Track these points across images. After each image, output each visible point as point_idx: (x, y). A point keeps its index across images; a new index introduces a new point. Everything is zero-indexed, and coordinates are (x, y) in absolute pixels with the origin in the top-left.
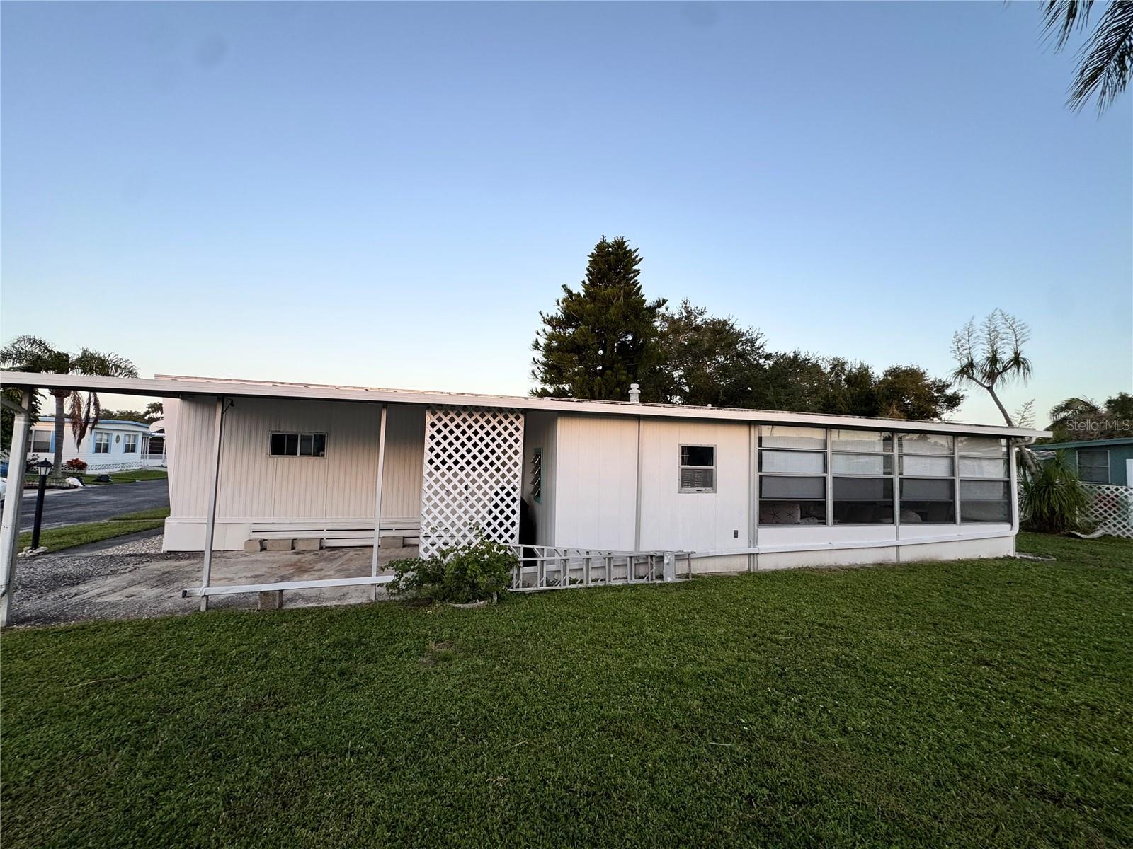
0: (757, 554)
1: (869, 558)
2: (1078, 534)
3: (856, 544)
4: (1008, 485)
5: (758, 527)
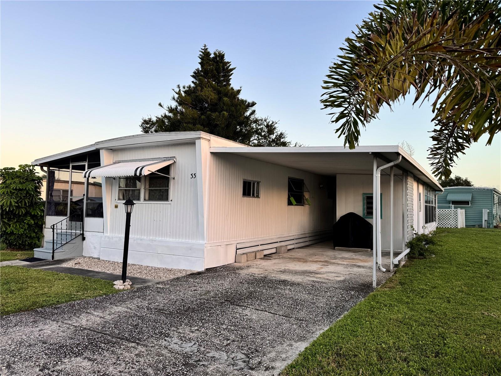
5: (425, 224)
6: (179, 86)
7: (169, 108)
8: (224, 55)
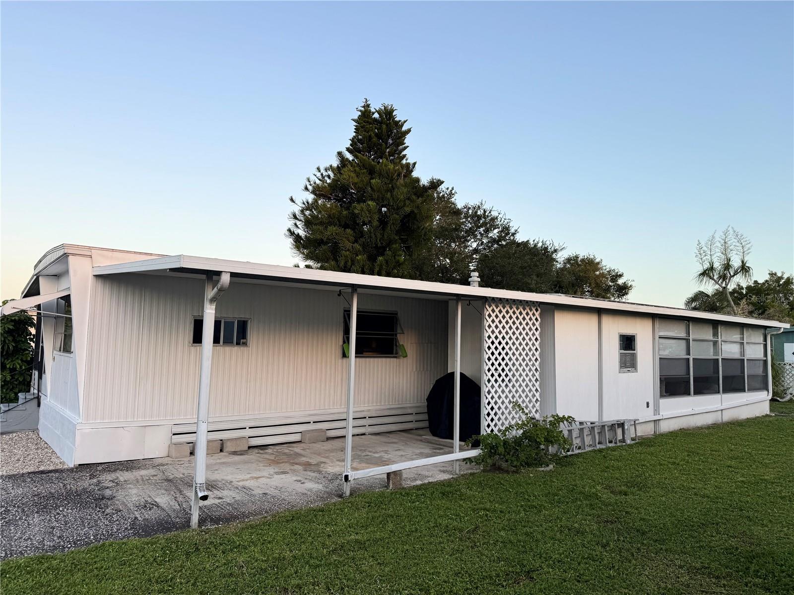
0: (660, 420)
1: (709, 420)
2: (778, 399)
3: (704, 409)
4: (765, 362)
5: (660, 399)
6: (318, 169)
7: (304, 203)
8: (392, 111)
